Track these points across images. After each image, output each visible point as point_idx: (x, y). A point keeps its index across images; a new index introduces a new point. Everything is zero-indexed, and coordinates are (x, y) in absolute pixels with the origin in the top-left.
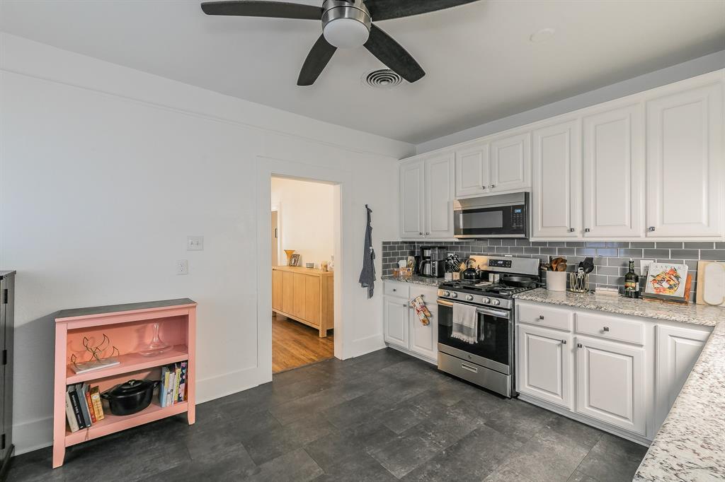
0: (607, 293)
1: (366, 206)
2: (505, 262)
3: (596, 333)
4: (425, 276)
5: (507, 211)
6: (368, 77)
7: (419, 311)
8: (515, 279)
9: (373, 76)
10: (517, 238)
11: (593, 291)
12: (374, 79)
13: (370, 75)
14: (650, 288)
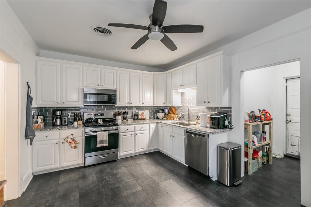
0: (131, 120)
1: (27, 83)
2: (101, 114)
3: (139, 130)
4: (57, 125)
5: (109, 96)
6: (95, 29)
7: (71, 143)
8: (107, 120)
9: (98, 29)
10: (109, 105)
11: (127, 120)
12: (96, 30)
13: (97, 28)
14: (140, 117)
